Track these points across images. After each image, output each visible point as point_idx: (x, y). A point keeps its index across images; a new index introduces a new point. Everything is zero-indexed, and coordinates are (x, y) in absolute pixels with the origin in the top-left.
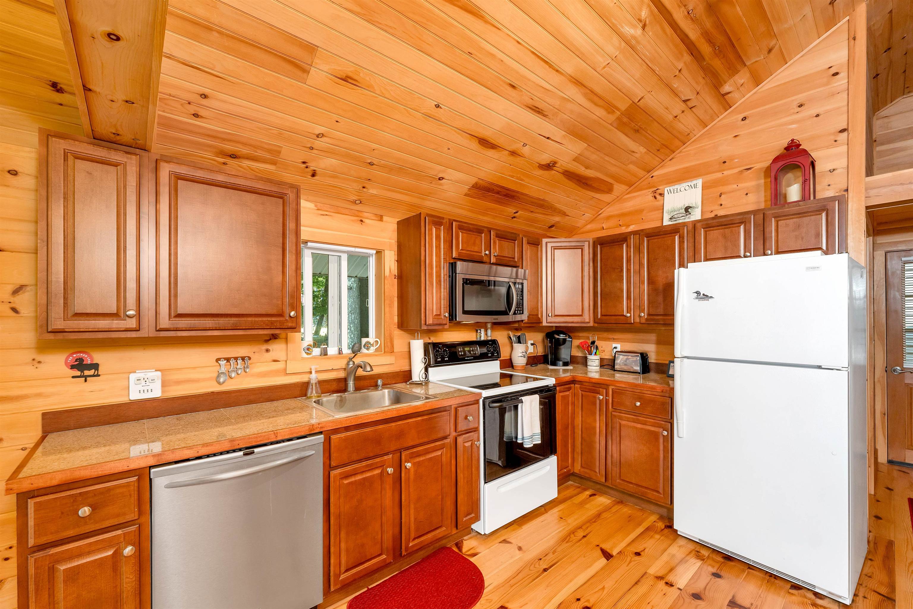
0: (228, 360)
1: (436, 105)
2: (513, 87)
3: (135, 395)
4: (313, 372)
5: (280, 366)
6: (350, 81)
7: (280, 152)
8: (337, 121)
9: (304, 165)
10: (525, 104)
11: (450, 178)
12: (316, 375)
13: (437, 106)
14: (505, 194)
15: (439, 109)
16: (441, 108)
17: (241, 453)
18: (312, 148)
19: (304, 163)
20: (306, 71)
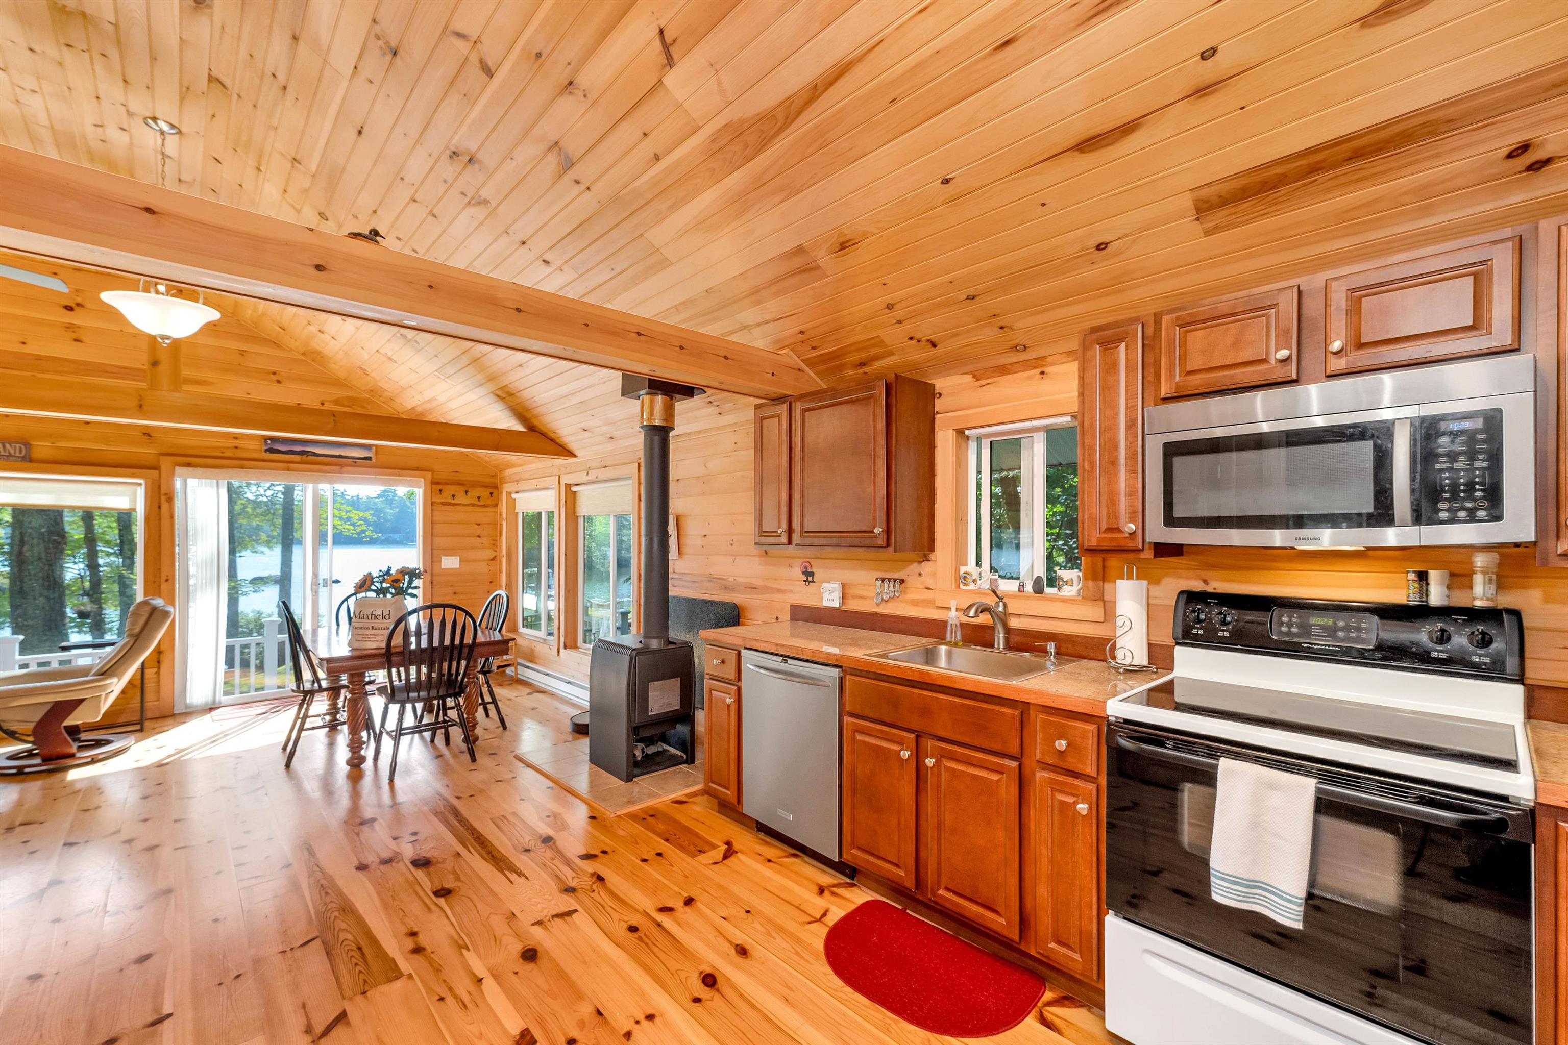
0: (883, 580)
1: (942, 183)
2: (1007, 43)
3: (826, 603)
4: (953, 609)
5: (928, 595)
6: (847, 245)
7: (883, 342)
8: (884, 284)
9: (914, 342)
10: (1073, 25)
11: (1119, 235)
12: (957, 613)
13: (946, 181)
14: (1349, 154)
15: (951, 182)
16: (951, 179)
17: (780, 659)
18: (899, 322)
19: (911, 338)
20: (818, 268)
